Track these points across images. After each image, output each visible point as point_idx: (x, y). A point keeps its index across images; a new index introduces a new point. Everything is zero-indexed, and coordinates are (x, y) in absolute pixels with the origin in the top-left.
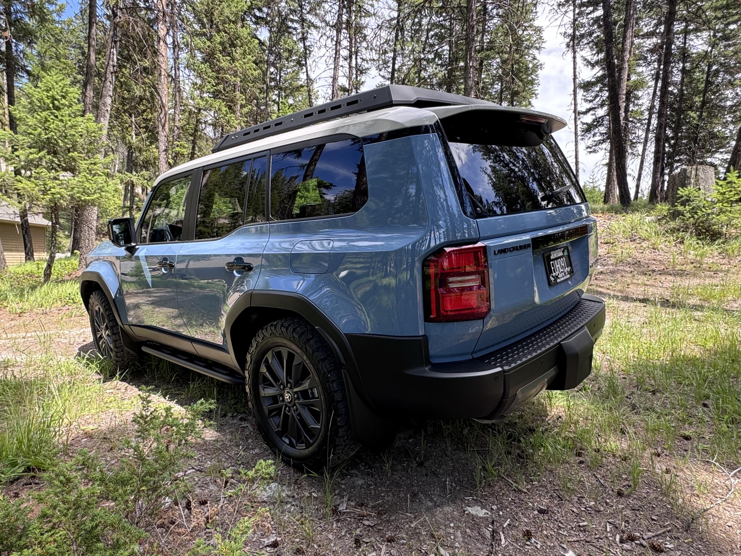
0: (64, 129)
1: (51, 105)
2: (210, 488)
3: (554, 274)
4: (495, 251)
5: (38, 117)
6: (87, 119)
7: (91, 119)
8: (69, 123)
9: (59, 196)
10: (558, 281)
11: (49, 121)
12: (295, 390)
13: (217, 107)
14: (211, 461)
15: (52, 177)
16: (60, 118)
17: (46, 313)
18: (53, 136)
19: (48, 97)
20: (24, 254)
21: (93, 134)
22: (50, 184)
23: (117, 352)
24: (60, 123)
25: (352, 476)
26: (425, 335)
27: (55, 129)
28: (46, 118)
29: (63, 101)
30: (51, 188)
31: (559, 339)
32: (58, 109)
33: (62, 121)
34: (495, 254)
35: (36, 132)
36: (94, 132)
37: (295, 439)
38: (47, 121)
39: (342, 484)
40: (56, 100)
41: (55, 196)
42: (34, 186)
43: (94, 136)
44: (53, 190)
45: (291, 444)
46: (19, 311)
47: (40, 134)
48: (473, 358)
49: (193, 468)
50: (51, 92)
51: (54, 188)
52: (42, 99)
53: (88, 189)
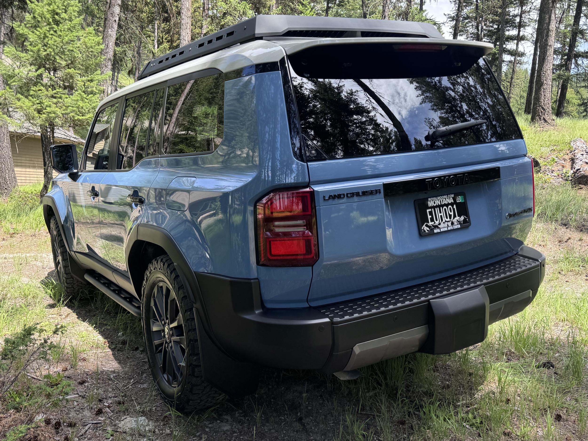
0: (61, 44)
1: (51, 20)
2: (84, 413)
3: (430, 223)
4: (324, 197)
5: (38, 33)
6: (88, 34)
7: (91, 33)
8: (66, 39)
9: (53, 115)
10: (435, 231)
11: (47, 37)
12: (172, 326)
13: (242, 11)
14: (97, 390)
15: (49, 95)
16: (59, 33)
17: (35, 235)
18: (51, 52)
19: (48, 11)
20: (43, 171)
21: (91, 49)
22: (46, 102)
23: (66, 279)
24: (57, 39)
25: (222, 421)
26: (257, 279)
27: (54, 45)
28: (45, 34)
29: (64, 15)
30: (47, 106)
31: (430, 297)
32: (57, 23)
33: (60, 36)
34: (325, 200)
35: (35, 49)
36: (91, 47)
37: (171, 376)
38: (45, 37)
39: (207, 427)
40: (57, 14)
41: (50, 115)
42: (31, 104)
43: (92, 52)
44: (48, 109)
45: (168, 381)
46: (12, 231)
47: (39, 50)
48: (310, 307)
49: (78, 394)
50: (52, 6)
51: (50, 106)
52: (43, 14)
53: (82, 108)
